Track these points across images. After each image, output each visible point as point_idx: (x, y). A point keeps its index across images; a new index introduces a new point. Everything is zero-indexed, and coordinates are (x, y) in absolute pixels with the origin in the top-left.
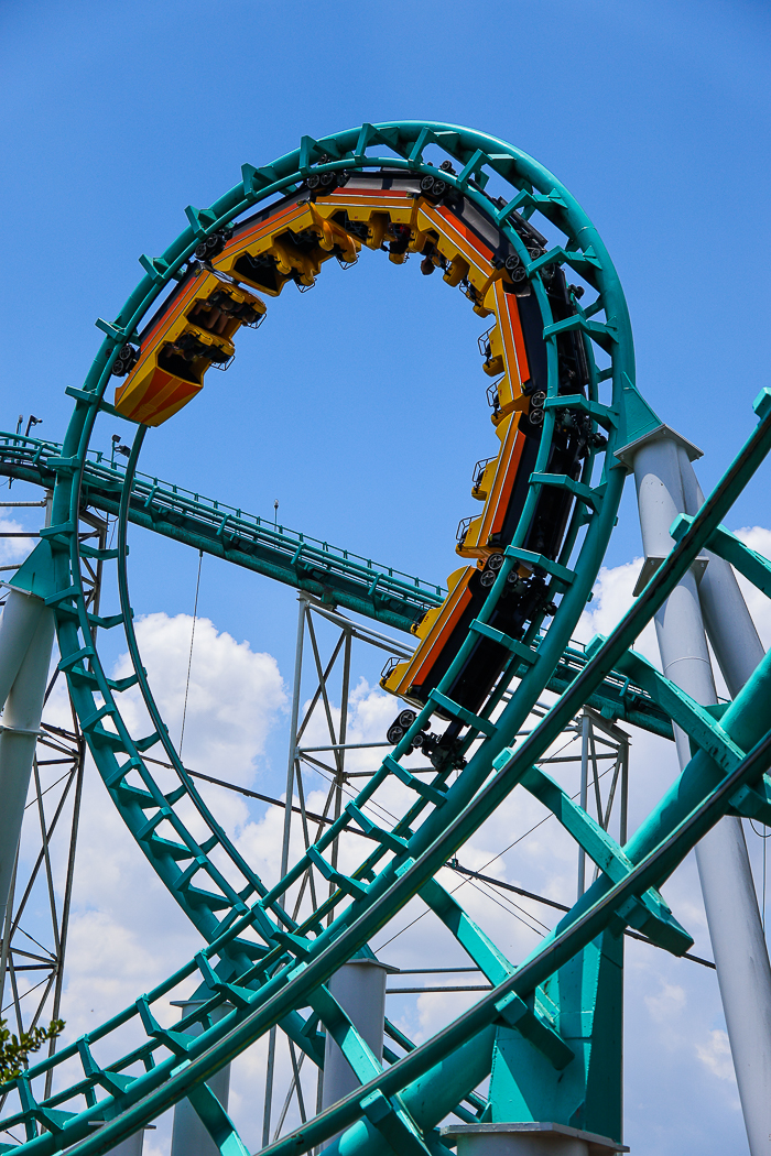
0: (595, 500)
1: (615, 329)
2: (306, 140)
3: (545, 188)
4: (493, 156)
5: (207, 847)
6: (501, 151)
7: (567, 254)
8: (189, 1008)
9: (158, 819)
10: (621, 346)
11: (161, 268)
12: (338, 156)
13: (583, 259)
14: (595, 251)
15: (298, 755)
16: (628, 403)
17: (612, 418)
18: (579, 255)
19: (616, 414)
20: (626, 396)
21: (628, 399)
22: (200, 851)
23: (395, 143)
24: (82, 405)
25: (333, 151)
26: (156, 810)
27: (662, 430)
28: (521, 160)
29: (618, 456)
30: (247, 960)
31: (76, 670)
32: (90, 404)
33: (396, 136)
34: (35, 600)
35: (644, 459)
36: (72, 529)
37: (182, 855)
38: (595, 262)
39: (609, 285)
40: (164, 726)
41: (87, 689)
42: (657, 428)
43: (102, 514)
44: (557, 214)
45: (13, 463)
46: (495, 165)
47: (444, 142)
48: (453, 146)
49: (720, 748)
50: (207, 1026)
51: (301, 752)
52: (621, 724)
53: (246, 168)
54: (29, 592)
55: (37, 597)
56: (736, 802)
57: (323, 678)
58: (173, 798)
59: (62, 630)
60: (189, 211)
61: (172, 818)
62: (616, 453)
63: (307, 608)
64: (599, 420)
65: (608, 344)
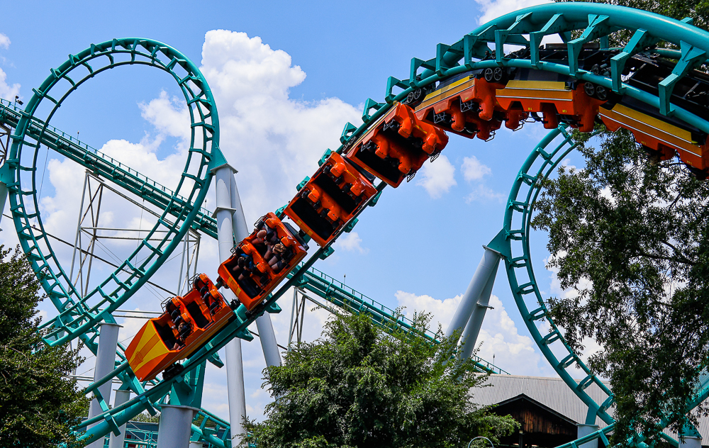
0: (202, 183)
1: (214, 127)
3: (195, 74)
4: (180, 60)
5: (58, 276)
6: (184, 58)
10: (215, 132)
11: (58, 74)
13: (206, 101)
15: (80, 229)
16: (216, 152)
17: (210, 157)
19: (212, 156)
20: (216, 150)
27: (226, 165)
28: (190, 63)
29: (211, 170)
33: (146, 43)
35: (220, 172)
38: (210, 103)
42: (224, 164)
43: (10, 127)
50: (57, 339)
51: (82, 229)
52: (198, 231)
54: (1, 181)
55: (3, 183)
57: (92, 201)
62: (209, 168)
63: (88, 176)
64: (205, 155)
65: (211, 131)
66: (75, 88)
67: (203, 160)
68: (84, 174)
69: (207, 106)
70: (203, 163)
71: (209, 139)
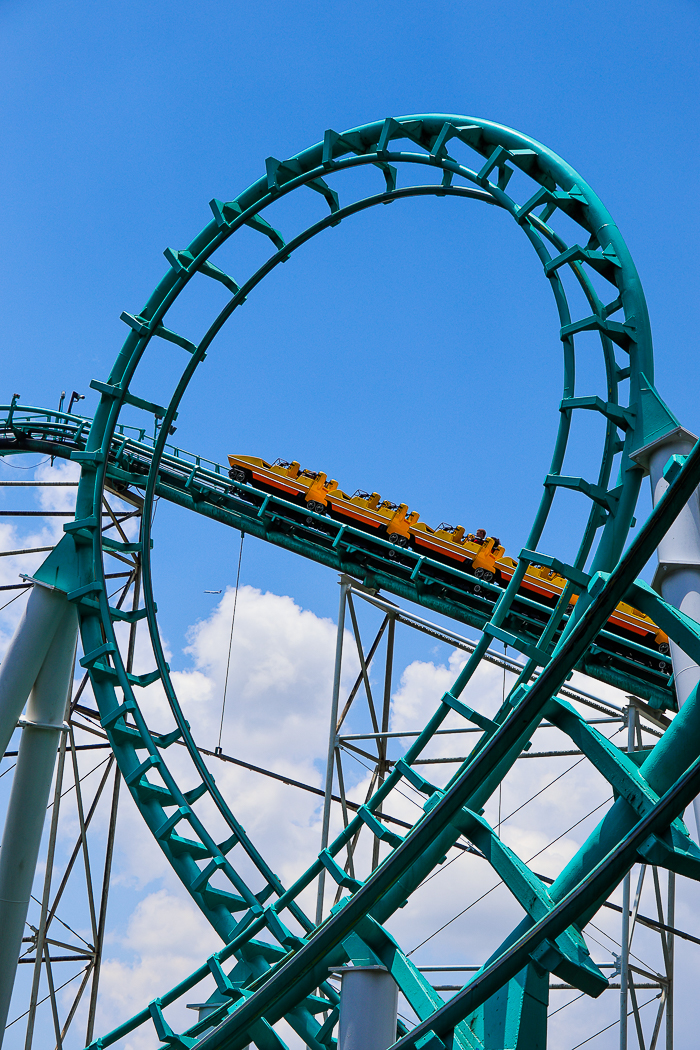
0: (611, 502)
1: (633, 329)
2: (329, 134)
3: (567, 184)
4: (514, 152)
5: (226, 847)
6: (524, 146)
7: (585, 253)
8: (206, 1011)
9: (177, 817)
10: (639, 346)
11: (186, 261)
12: (362, 149)
13: (602, 257)
14: (615, 249)
15: (339, 743)
16: (646, 403)
17: (629, 419)
18: (598, 253)
19: (633, 415)
20: (644, 398)
21: (645, 400)
22: (218, 851)
23: (419, 136)
24: (107, 399)
25: (357, 144)
26: (175, 808)
27: (677, 433)
28: (544, 155)
29: (634, 458)
30: (264, 963)
31: (98, 665)
32: (114, 398)
33: (420, 129)
34: (57, 594)
35: (660, 461)
36: (95, 524)
37: (199, 854)
38: (615, 261)
39: (630, 283)
40: (186, 722)
41: (109, 685)
42: (671, 430)
44: (578, 211)
45: (55, 441)
46: (516, 160)
47: (466, 137)
48: (476, 140)
49: (638, 796)
51: (341, 740)
53: (270, 161)
54: (52, 587)
55: (60, 591)
56: (643, 851)
57: (365, 664)
58: (192, 796)
59: (84, 625)
60: (213, 204)
61: (191, 817)
62: (631, 455)
63: (349, 593)
64: (616, 421)
65: (626, 343)
66: (239, 299)
67: (611, 434)
68: (337, 591)
69: (609, 270)
70: (612, 446)
71: (623, 374)
